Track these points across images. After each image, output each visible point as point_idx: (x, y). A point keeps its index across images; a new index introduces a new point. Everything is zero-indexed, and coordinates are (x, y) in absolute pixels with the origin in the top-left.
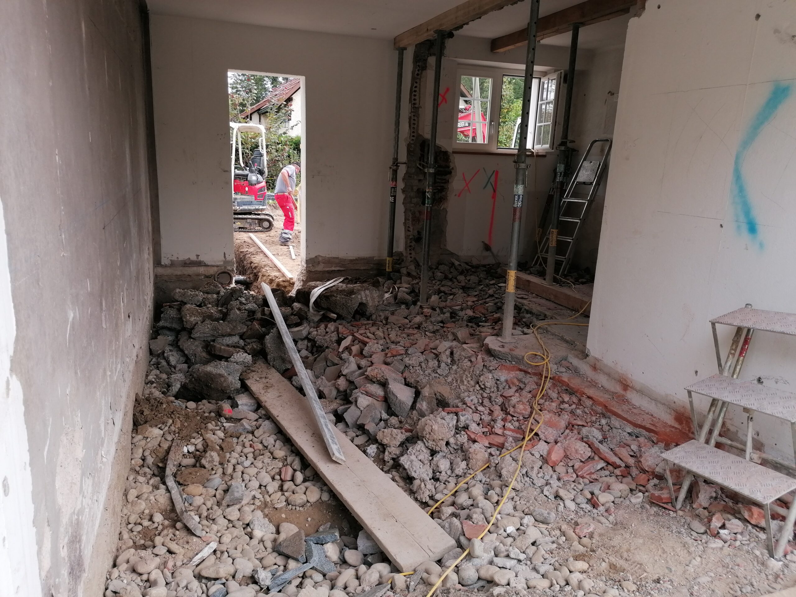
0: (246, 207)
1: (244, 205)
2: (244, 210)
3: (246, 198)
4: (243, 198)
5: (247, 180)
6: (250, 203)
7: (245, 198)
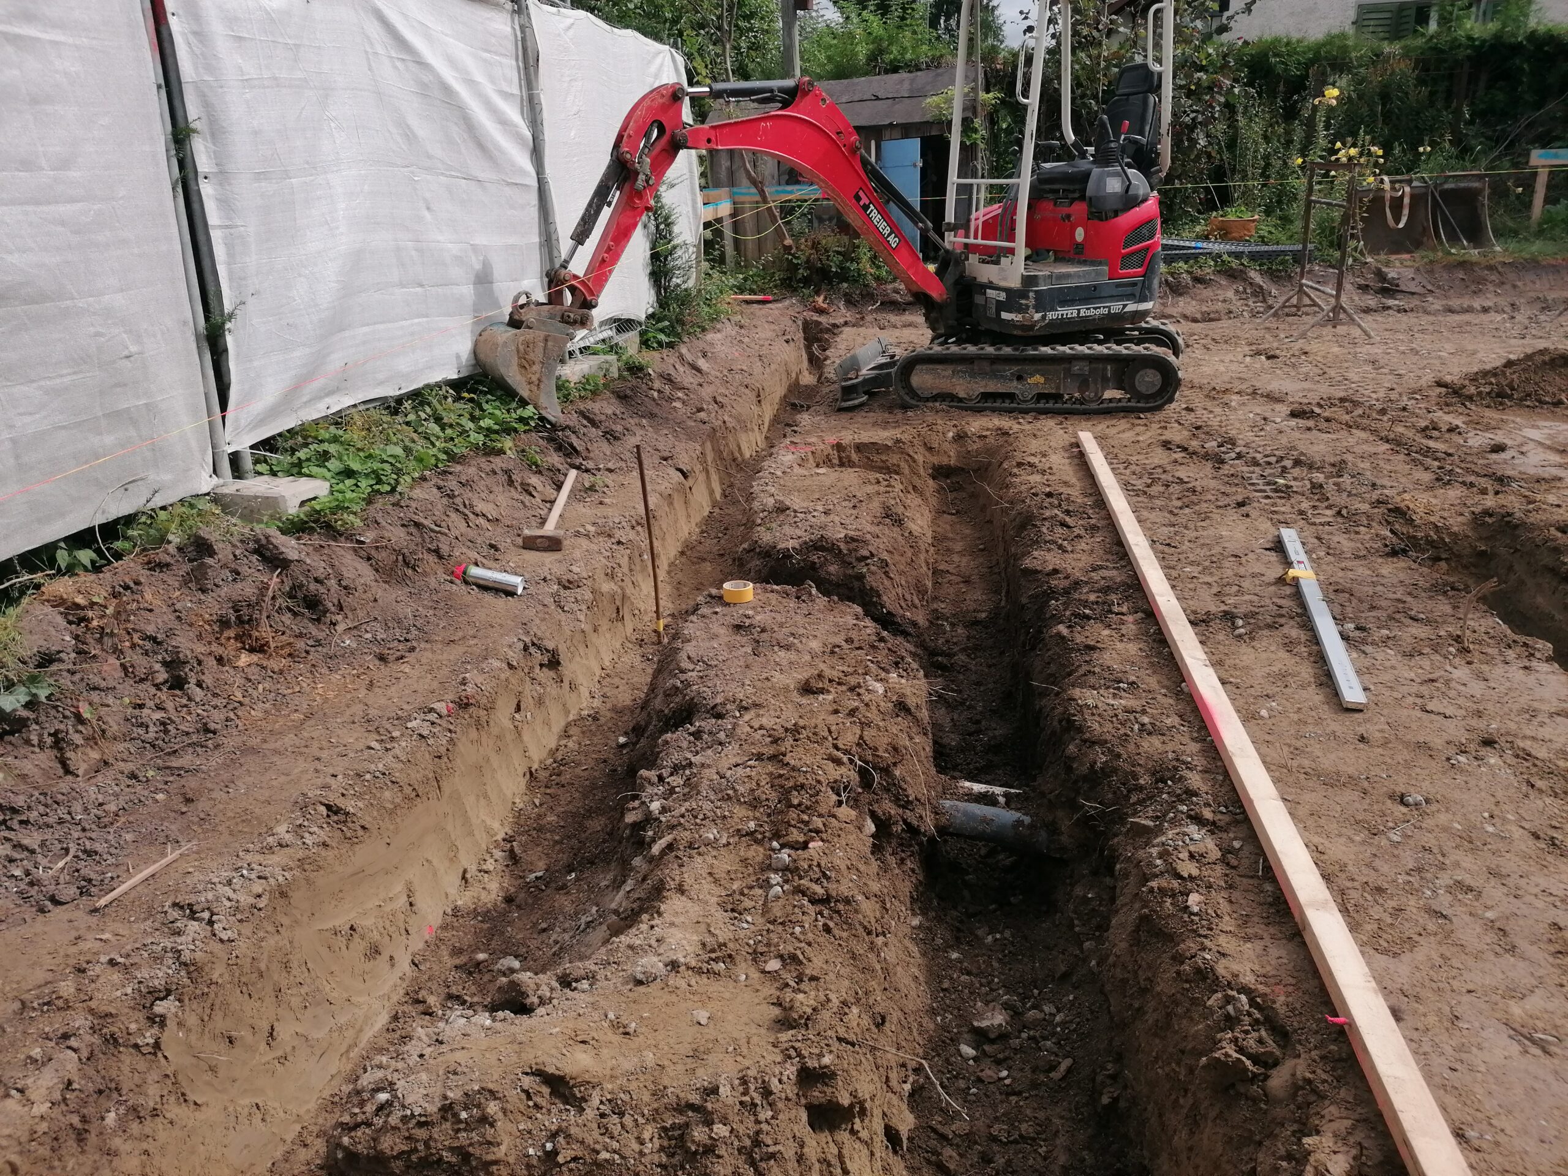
0: (1070, 312)
1: (1064, 303)
2: (1062, 322)
3: (1075, 273)
4: (1062, 277)
5: (1083, 197)
6: (1089, 294)
7: (1068, 276)
